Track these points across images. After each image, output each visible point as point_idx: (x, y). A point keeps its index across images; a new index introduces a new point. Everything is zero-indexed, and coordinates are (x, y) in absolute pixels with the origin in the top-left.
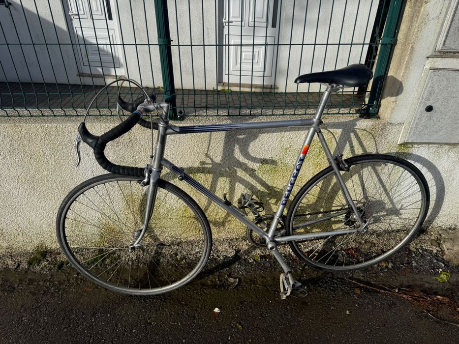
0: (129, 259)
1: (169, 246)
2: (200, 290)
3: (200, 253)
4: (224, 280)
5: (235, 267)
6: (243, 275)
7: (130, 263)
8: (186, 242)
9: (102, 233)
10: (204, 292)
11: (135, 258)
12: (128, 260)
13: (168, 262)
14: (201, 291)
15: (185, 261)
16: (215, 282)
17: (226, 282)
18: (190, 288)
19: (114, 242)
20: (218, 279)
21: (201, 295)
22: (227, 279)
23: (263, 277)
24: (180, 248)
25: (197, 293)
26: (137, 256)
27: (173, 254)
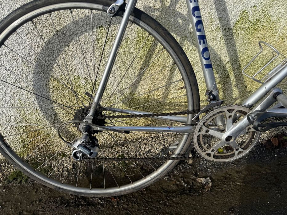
0: (63, 169)
1: (112, 147)
2: (166, 199)
3: (151, 152)
4: (191, 182)
5: (199, 164)
6: (212, 172)
7: (65, 174)
8: (132, 141)
9: (24, 140)
10: (173, 201)
11: (71, 167)
12: (63, 171)
13: (114, 167)
14: (168, 200)
15: (136, 163)
16: (182, 186)
17: (195, 184)
18: (152, 198)
19: (41, 150)
20: (184, 180)
21: (171, 206)
22: (195, 180)
23: (237, 172)
24: (126, 148)
25: (165, 205)
26: (74, 165)
27: (119, 156)
